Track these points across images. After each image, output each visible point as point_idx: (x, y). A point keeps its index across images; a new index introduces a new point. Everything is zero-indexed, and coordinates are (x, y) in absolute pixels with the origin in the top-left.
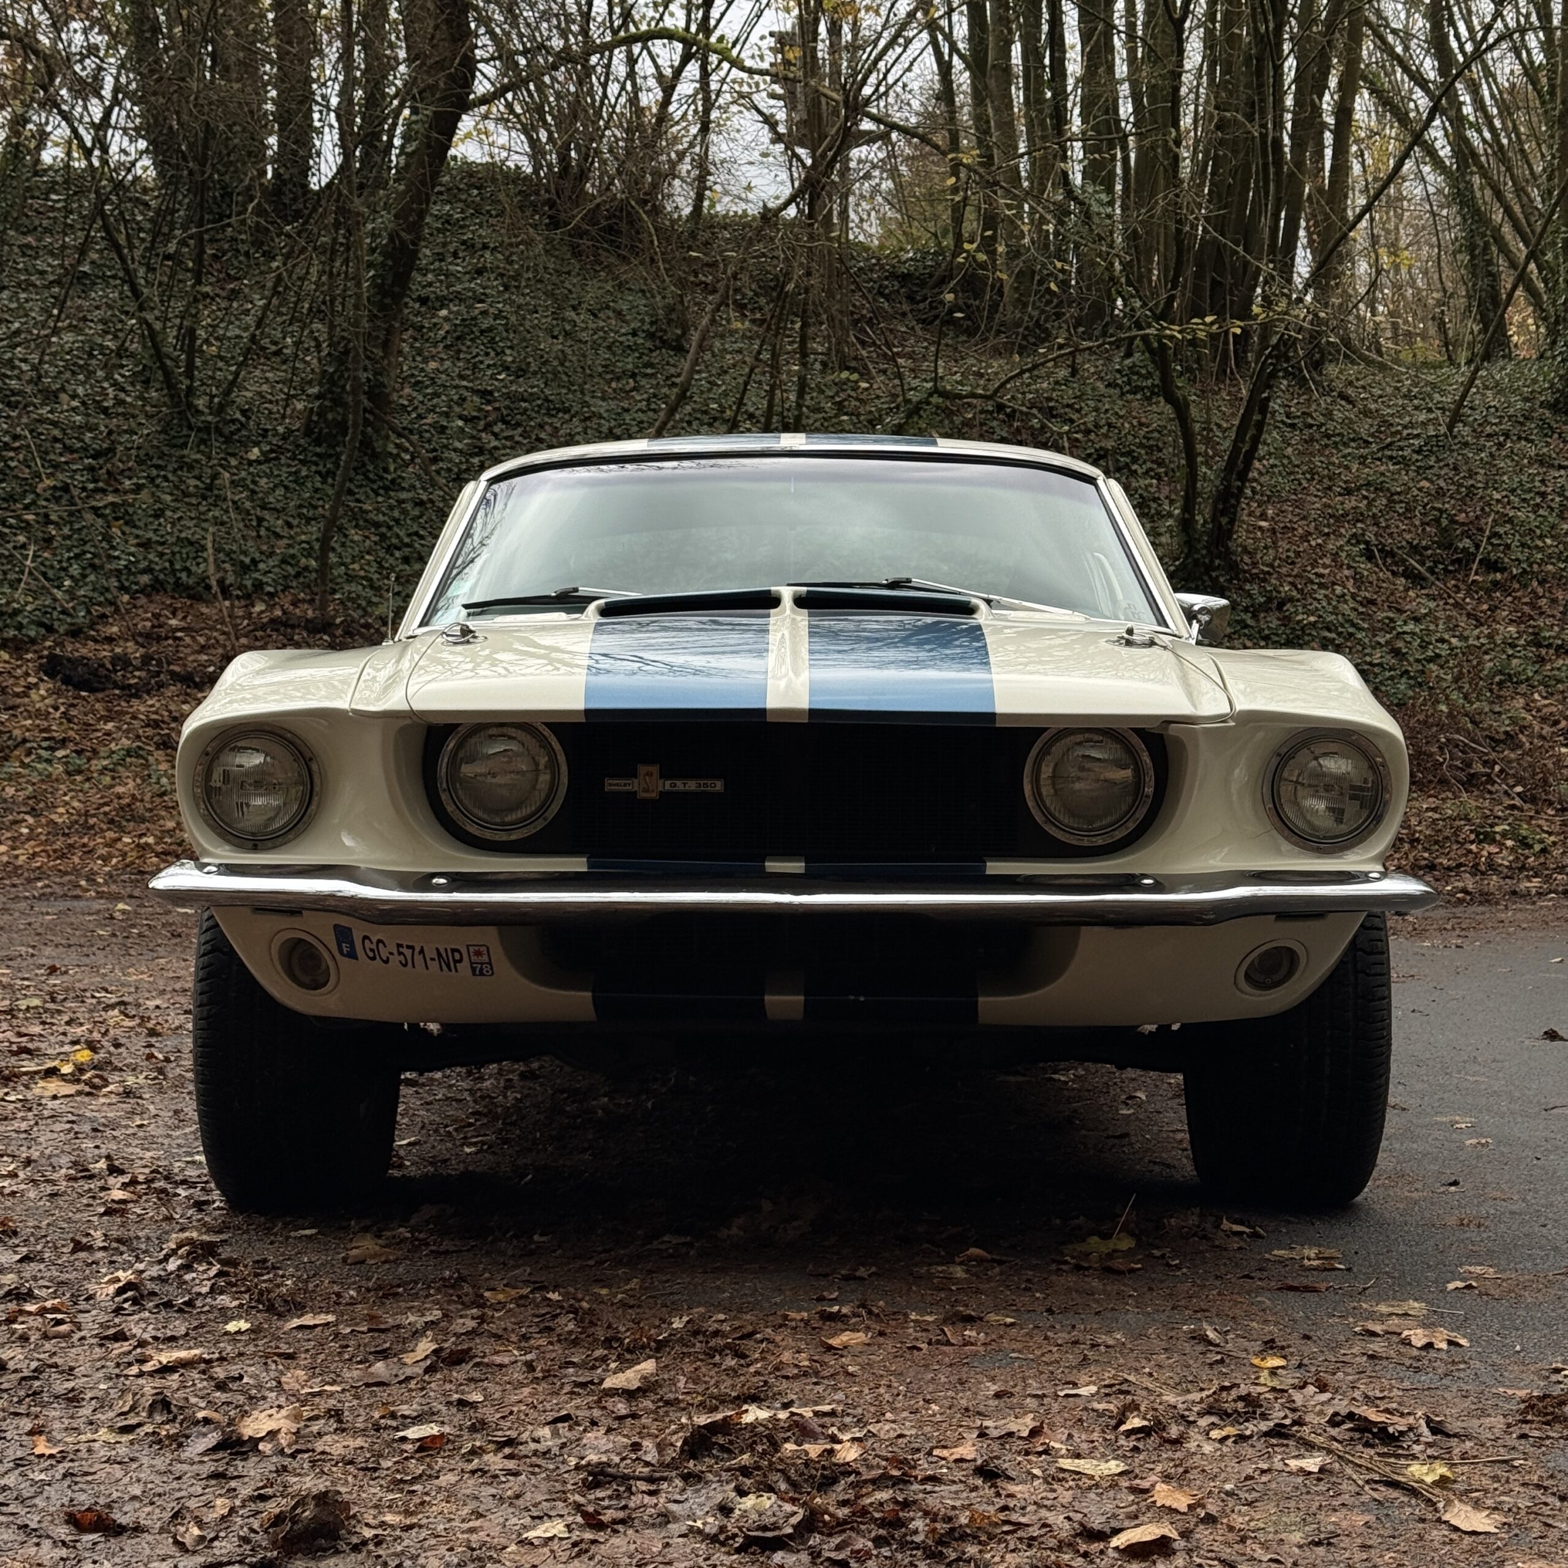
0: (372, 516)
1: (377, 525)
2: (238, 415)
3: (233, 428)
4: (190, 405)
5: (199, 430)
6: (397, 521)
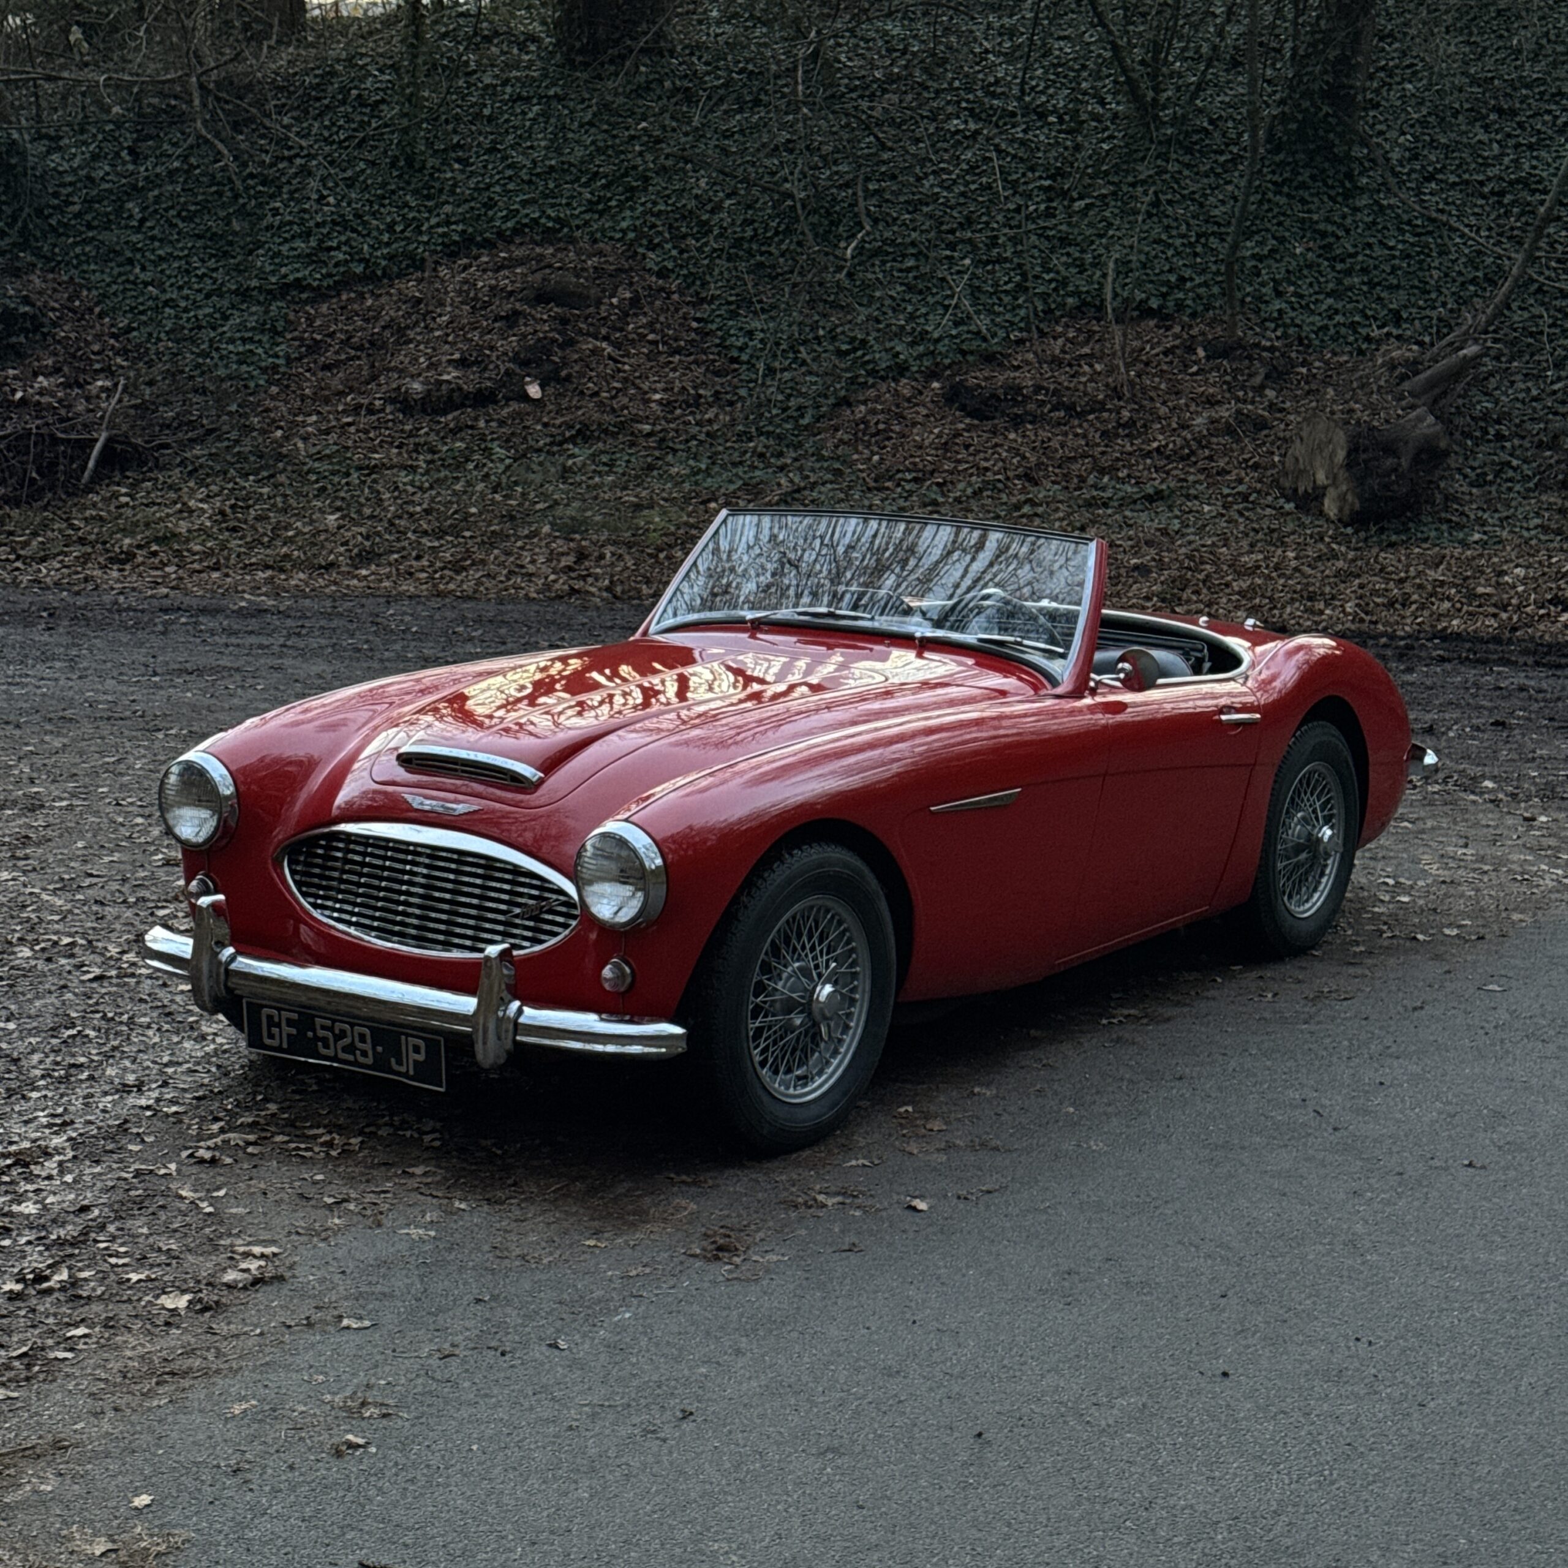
0: (1322, 226)
1: (1324, 235)
2: (1205, 124)
3: (1195, 137)
4: (1156, 117)
5: (1160, 143)
6: (1348, 231)
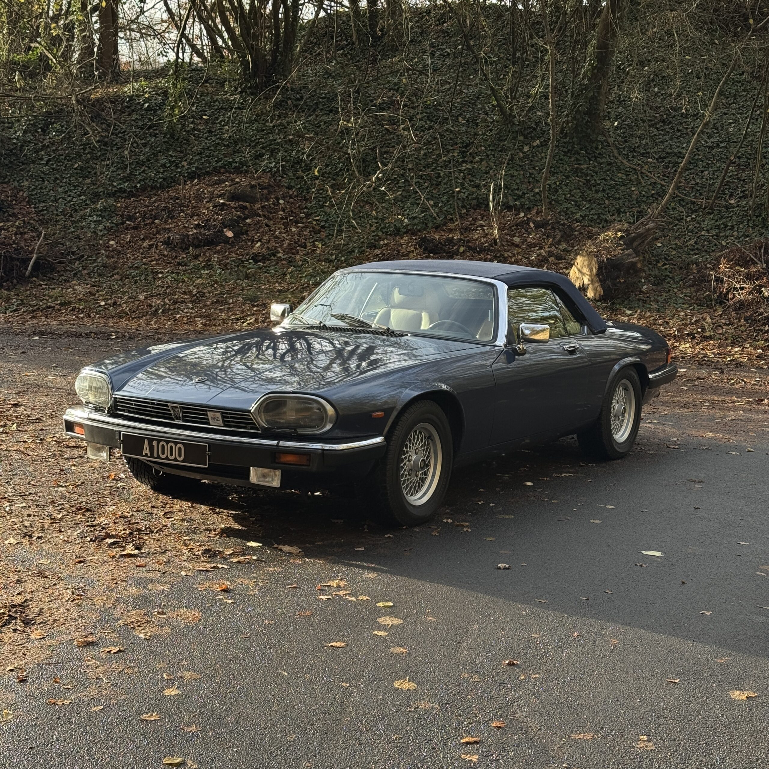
0: (585, 171)
1: (587, 175)
3: (529, 131)
5: (513, 132)
6: (596, 173)
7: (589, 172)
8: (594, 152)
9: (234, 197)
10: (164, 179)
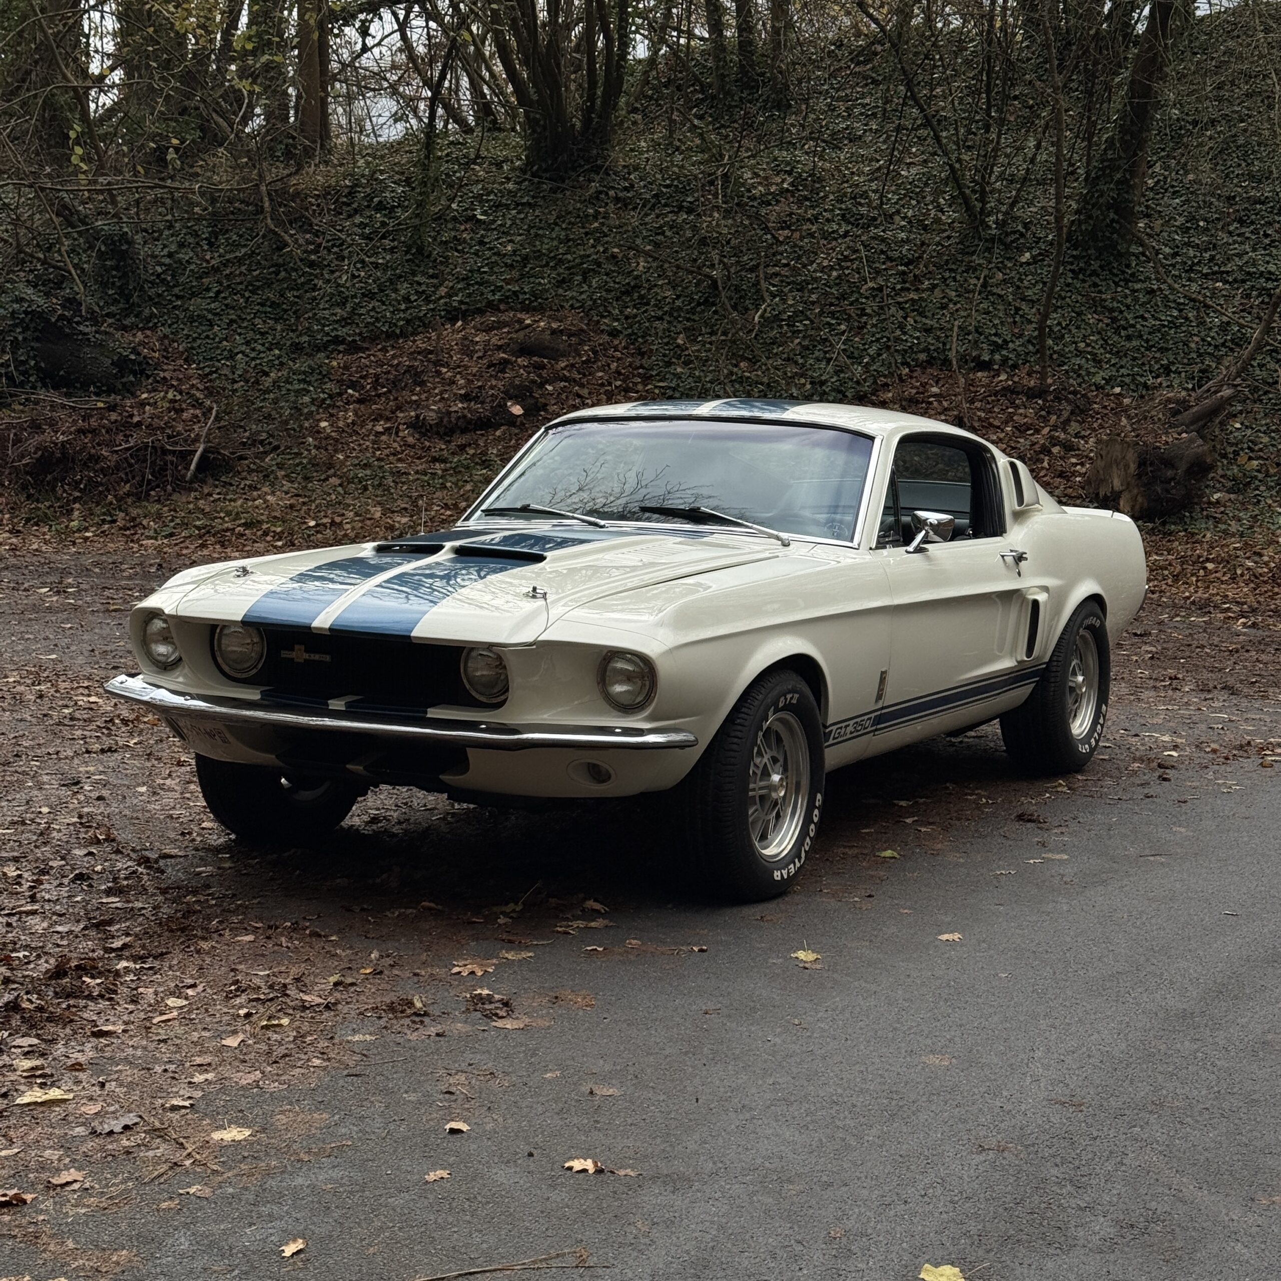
0: (1109, 303)
1: (1112, 310)
4: (983, 222)
6: (1128, 307)
7: (1115, 304)
8: (1123, 272)
9: (524, 350)
10: (408, 322)
